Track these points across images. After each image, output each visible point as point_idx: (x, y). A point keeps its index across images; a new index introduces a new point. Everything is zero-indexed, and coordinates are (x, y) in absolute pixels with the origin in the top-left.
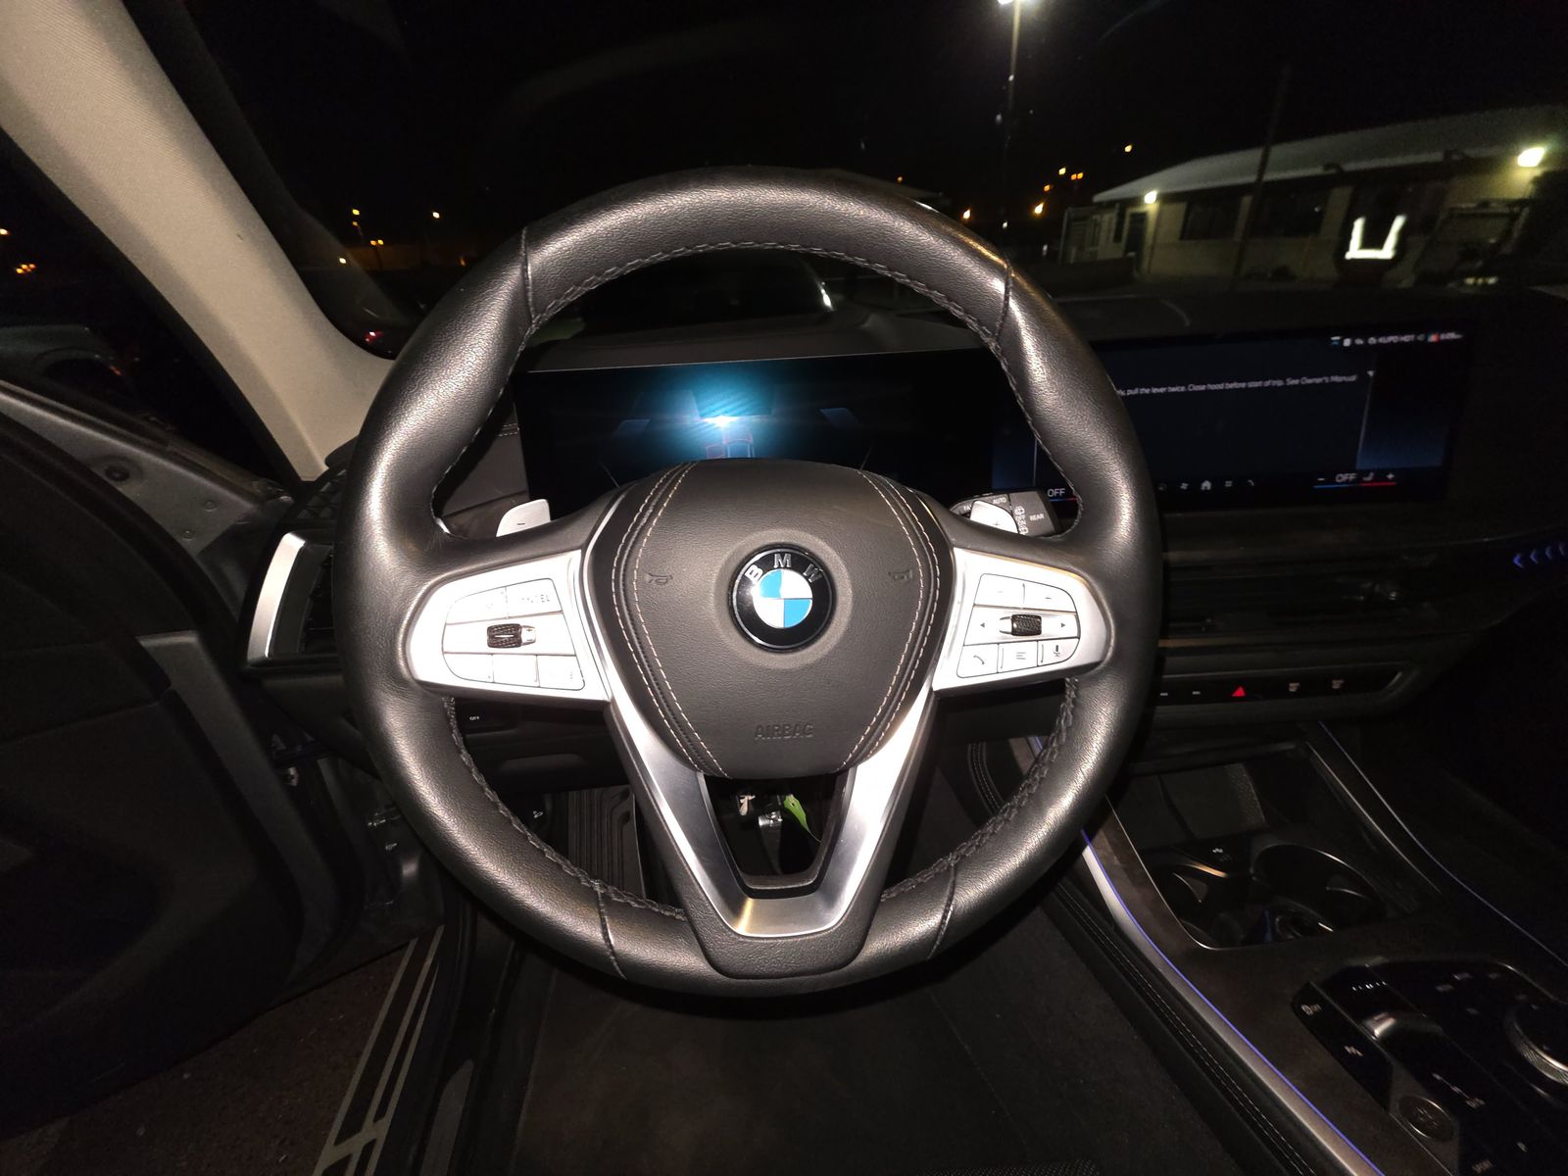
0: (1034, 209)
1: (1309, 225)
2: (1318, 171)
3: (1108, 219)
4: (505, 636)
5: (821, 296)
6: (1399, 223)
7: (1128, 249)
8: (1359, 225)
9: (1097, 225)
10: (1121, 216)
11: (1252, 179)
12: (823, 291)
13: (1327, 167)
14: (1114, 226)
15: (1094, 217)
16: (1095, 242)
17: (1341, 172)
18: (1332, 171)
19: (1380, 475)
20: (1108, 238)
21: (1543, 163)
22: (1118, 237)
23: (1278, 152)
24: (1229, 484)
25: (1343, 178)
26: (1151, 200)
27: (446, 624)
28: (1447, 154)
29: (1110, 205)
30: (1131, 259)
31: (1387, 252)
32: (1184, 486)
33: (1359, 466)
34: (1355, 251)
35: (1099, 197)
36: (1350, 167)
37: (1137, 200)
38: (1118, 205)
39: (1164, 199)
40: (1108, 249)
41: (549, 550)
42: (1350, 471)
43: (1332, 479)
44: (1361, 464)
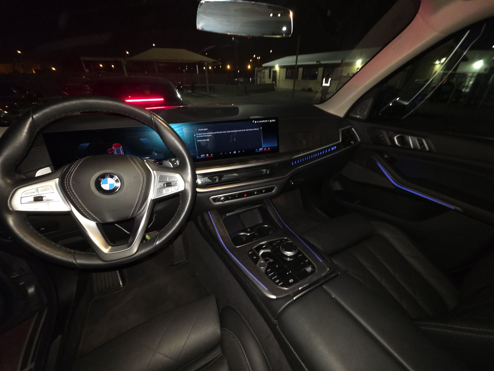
0: (248, 67)
1: (315, 77)
2: (315, 63)
3: (267, 71)
4: (38, 199)
5: (177, 94)
6: (330, 79)
7: (273, 81)
8: (324, 79)
9: (264, 73)
10: (270, 71)
11: (295, 64)
12: (177, 92)
13: (317, 62)
14: (268, 74)
15: (263, 71)
16: (264, 78)
17: (320, 64)
18: (318, 63)
19: (267, 148)
20: (267, 78)
21: (362, 63)
22: (270, 77)
23: (300, 57)
24: (239, 152)
25: (320, 65)
26: (277, 68)
27: (21, 198)
28: (342, 61)
29: (266, 68)
30: (274, 84)
31: (328, 85)
32: (230, 153)
33: (263, 147)
34: (324, 84)
35: (264, 65)
36: (322, 62)
37: (273, 67)
38: (269, 68)
39: (281, 67)
40: (268, 81)
41: (49, 179)
42: (262, 148)
43: (258, 150)
44: (263, 146)
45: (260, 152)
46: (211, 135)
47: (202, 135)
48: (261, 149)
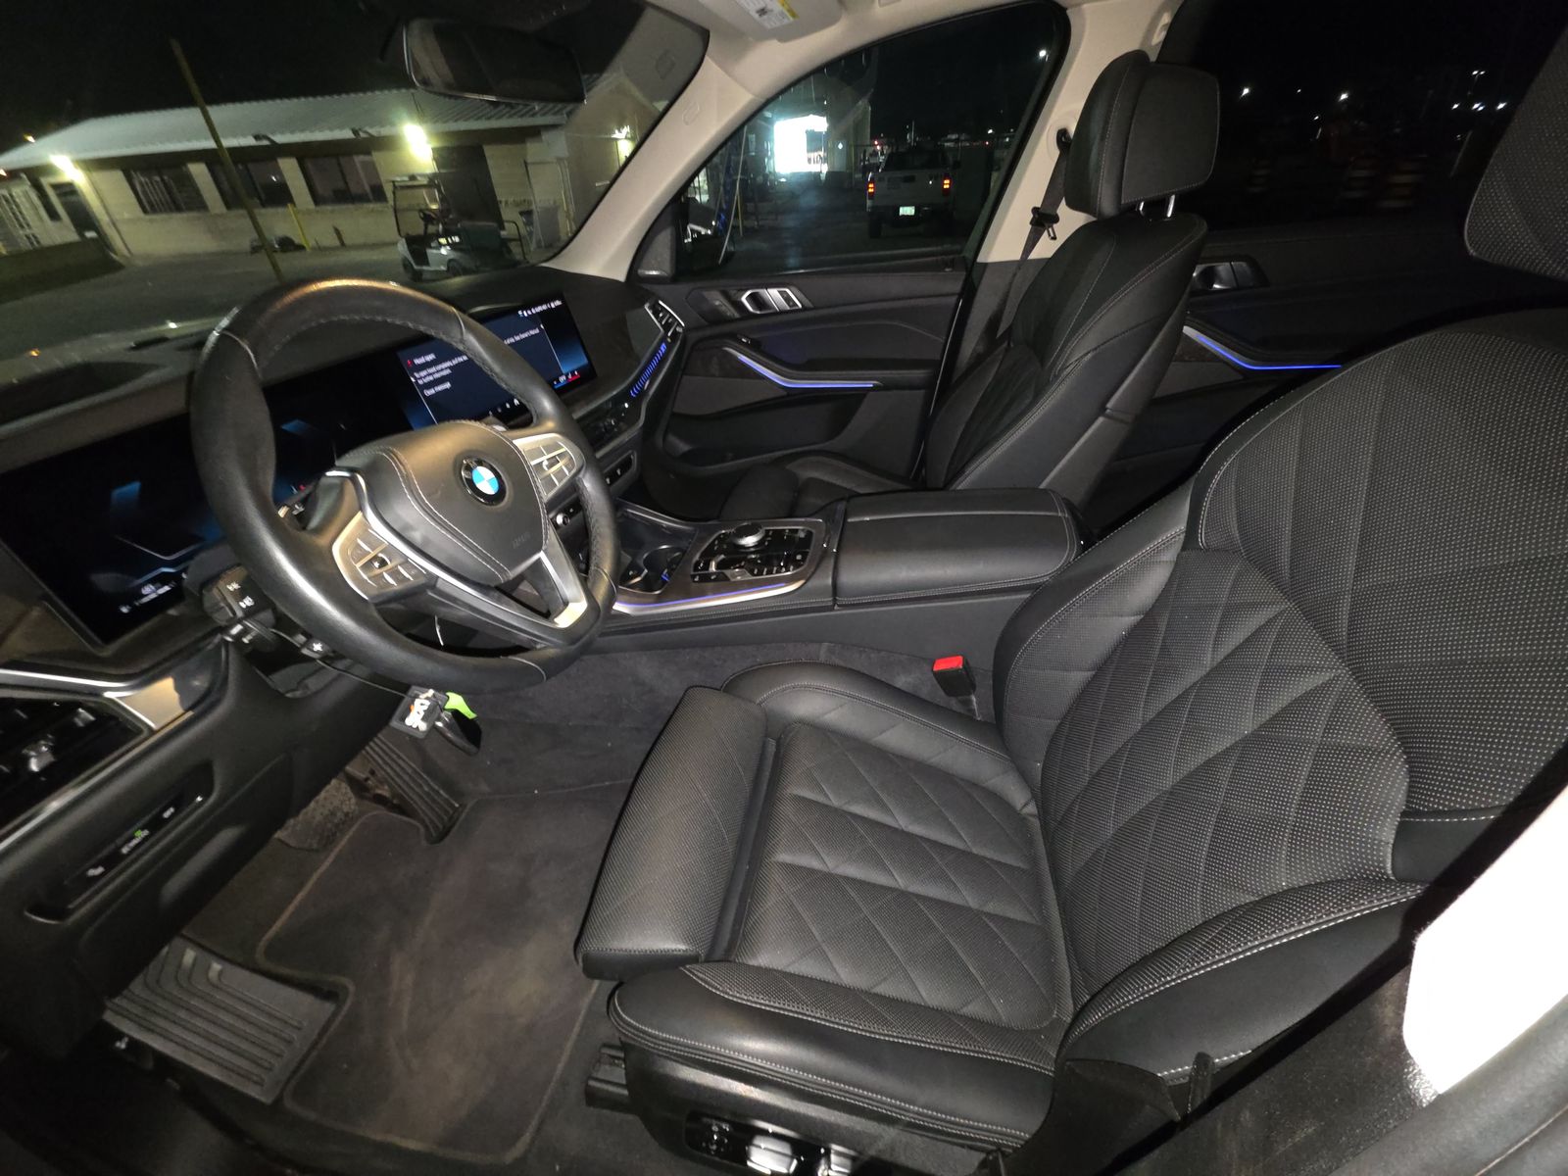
2: (250, 141)
13: (257, 137)
14: (37, 202)
16: (24, 224)
18: (265, 142)
19: (573, 373)
20: (40, 217)
28: (356, 132)
30: (95, 240)
37: (44, 170)
42: (562, 374)
43: (558, 382)
44: (564, 371)
45: (564, 386)
46: (448, 371)
47: (429, 375)
48: (562, 379)
